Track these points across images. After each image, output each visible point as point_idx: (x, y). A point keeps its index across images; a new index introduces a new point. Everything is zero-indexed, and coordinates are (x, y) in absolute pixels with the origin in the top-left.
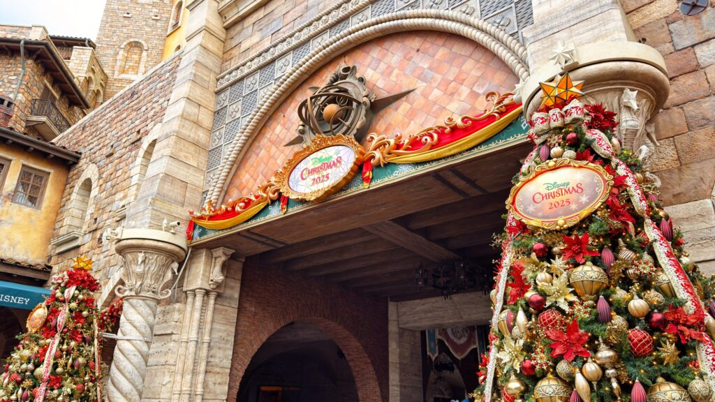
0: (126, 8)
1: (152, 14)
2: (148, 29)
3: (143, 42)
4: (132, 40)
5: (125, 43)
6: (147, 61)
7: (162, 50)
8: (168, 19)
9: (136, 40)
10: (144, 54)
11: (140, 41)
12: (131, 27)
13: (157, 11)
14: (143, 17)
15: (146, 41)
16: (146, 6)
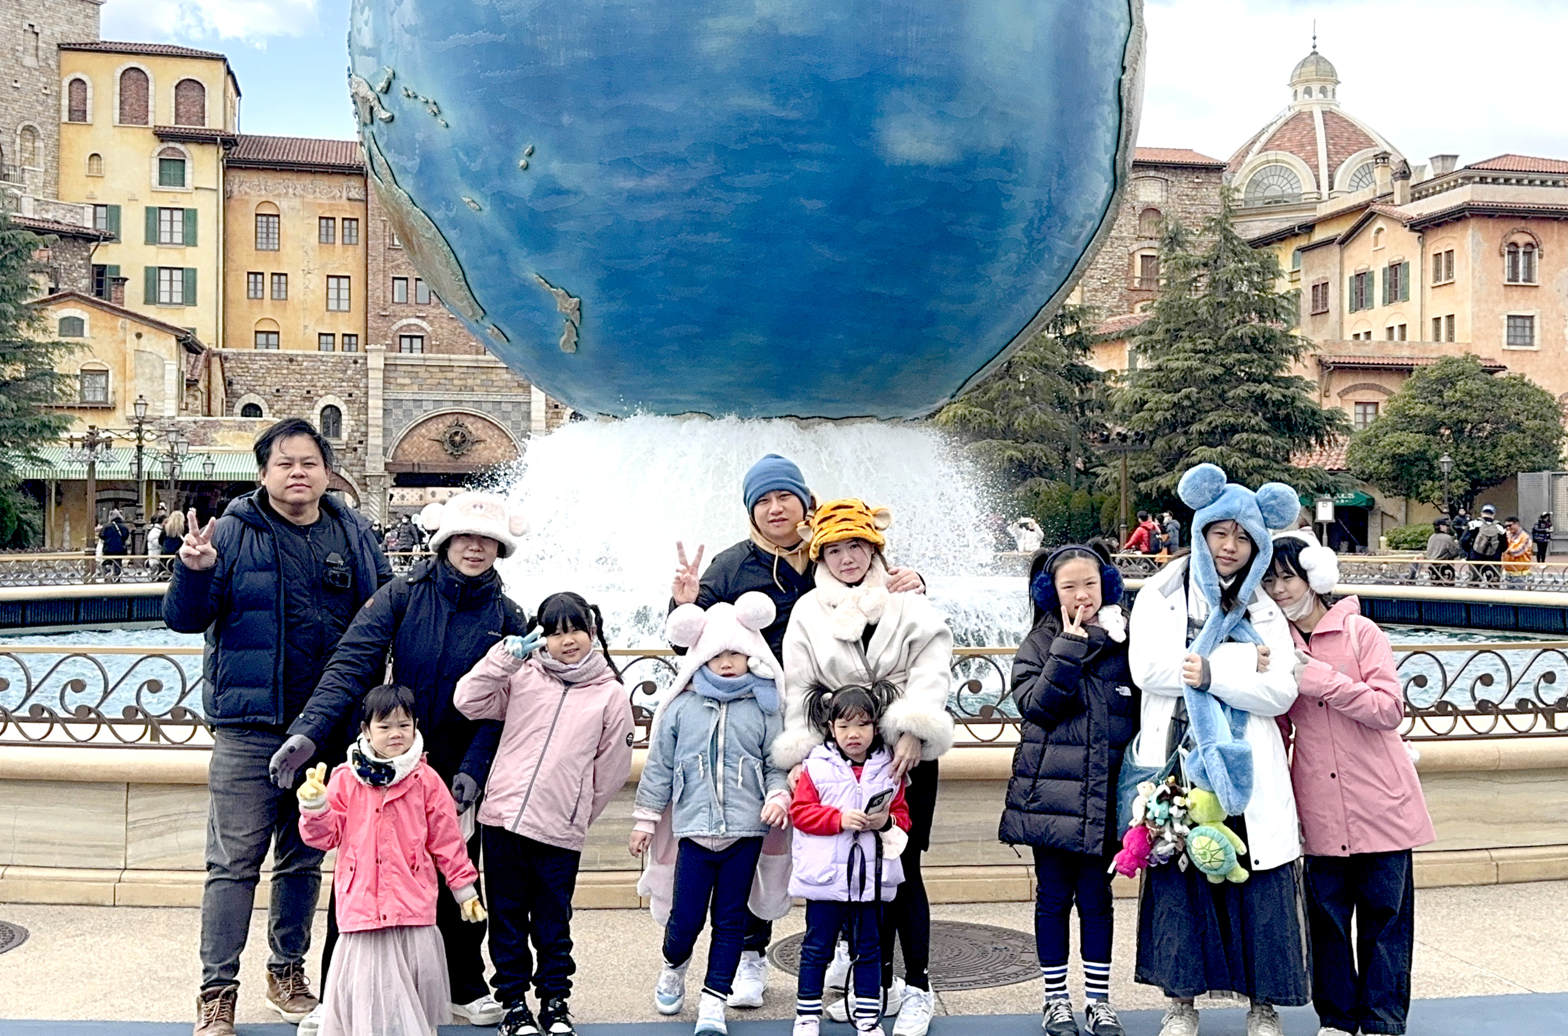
0: (13, 72)
1: (41, 85)
2: (40, 108)
3: (38, 128)
4: (26, 123)
5: (20, 128)
6: (46, 155)
7: (58, 140)
8: (59, 97)
9: (31, 123)
10: (40, 144)
11: (35, 125)
12: (21, 103)
13: (45, 80)
14: (32, 89)
15: (40, 124)
16: (33, 72)
